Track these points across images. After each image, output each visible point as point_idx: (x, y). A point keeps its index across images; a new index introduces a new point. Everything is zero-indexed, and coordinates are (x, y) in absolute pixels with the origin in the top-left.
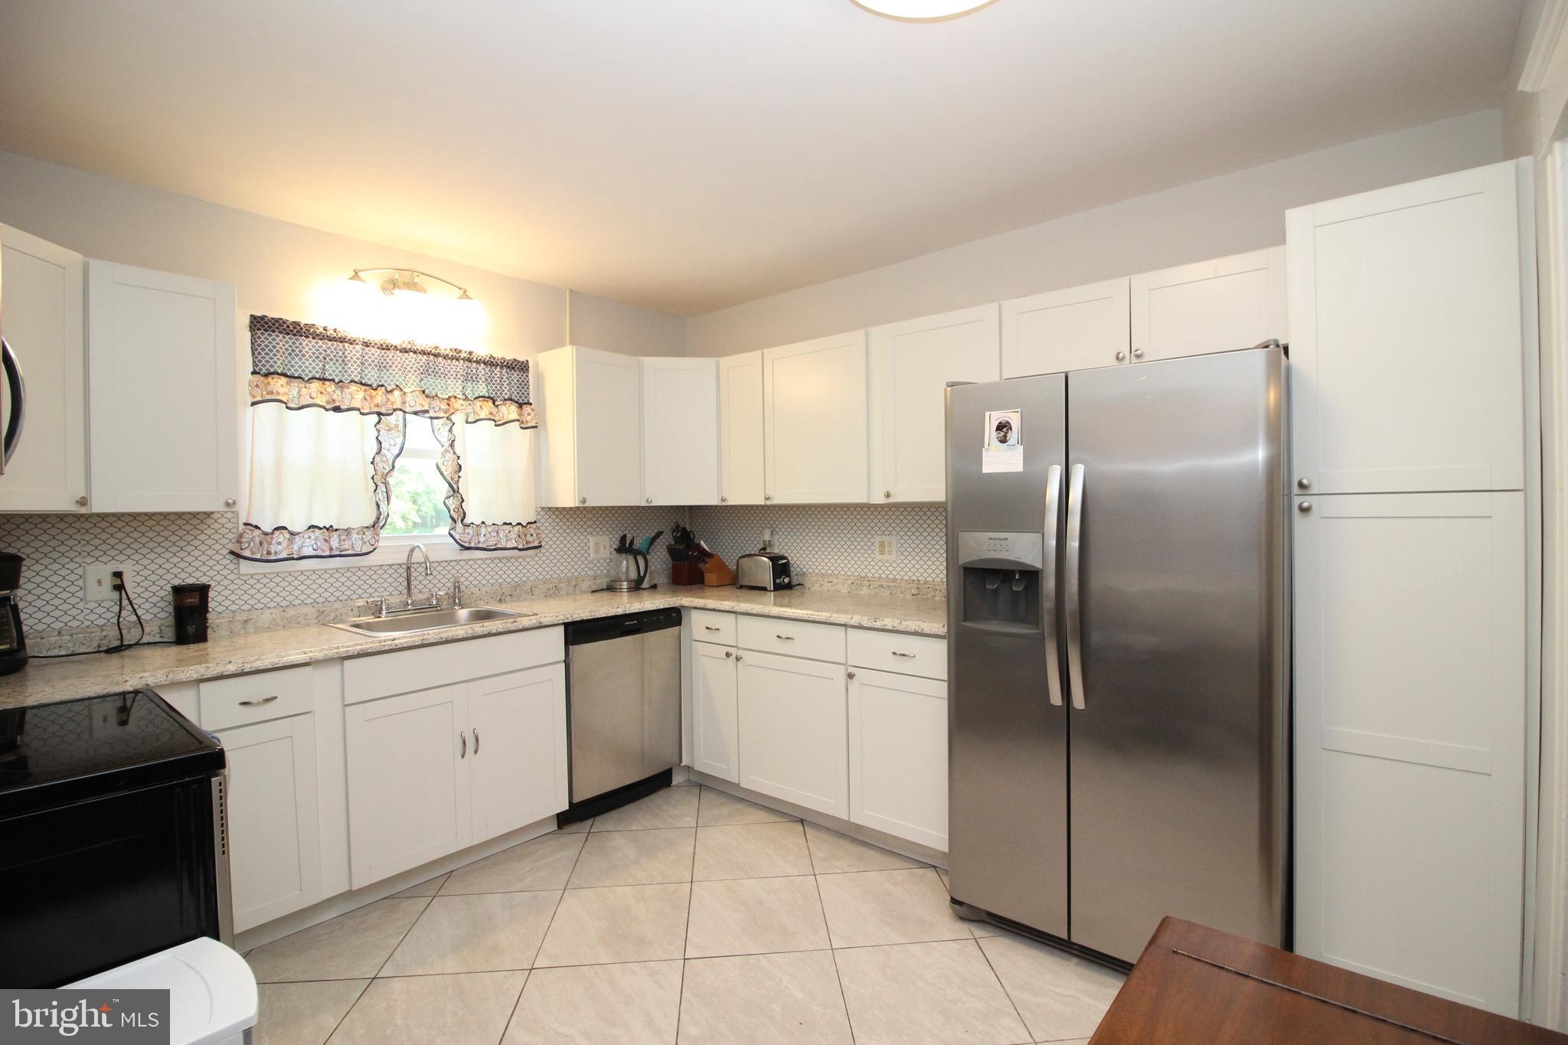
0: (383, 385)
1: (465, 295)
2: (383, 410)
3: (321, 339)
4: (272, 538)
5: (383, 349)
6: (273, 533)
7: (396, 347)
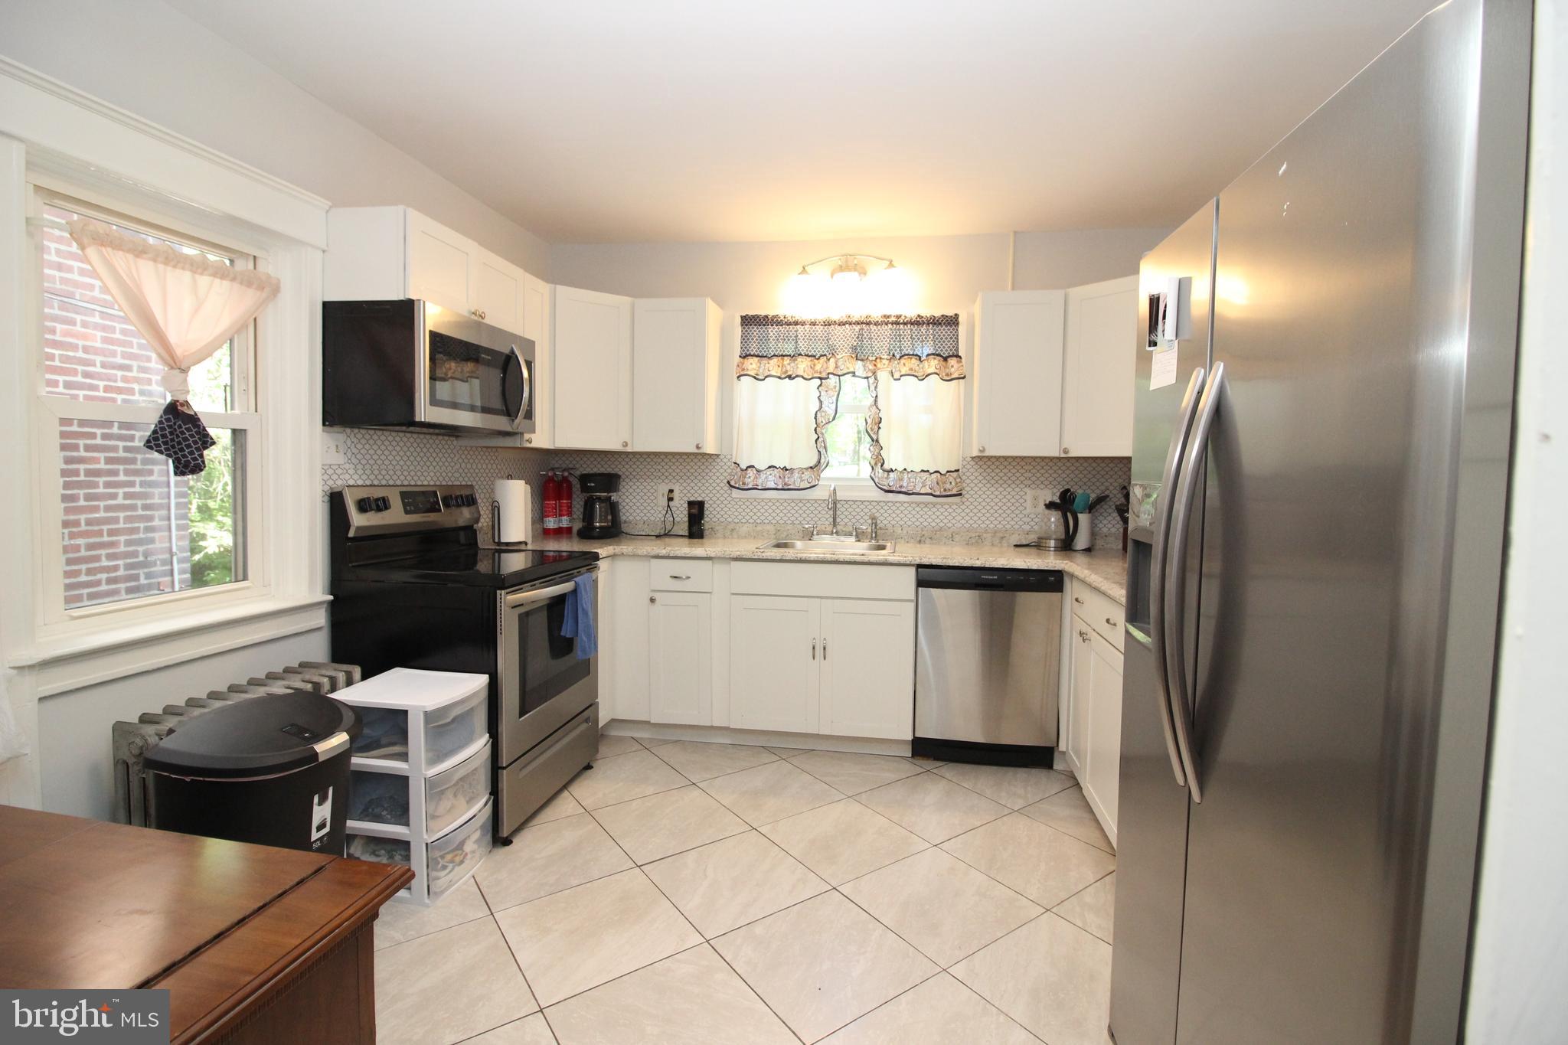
0: (825, 355)
1: (891, 265)
2: (824, 375)
3: (781, 325)
4: (746, 474)
5: (826, 325)
6: (746, 469)
7: (835, 322)
